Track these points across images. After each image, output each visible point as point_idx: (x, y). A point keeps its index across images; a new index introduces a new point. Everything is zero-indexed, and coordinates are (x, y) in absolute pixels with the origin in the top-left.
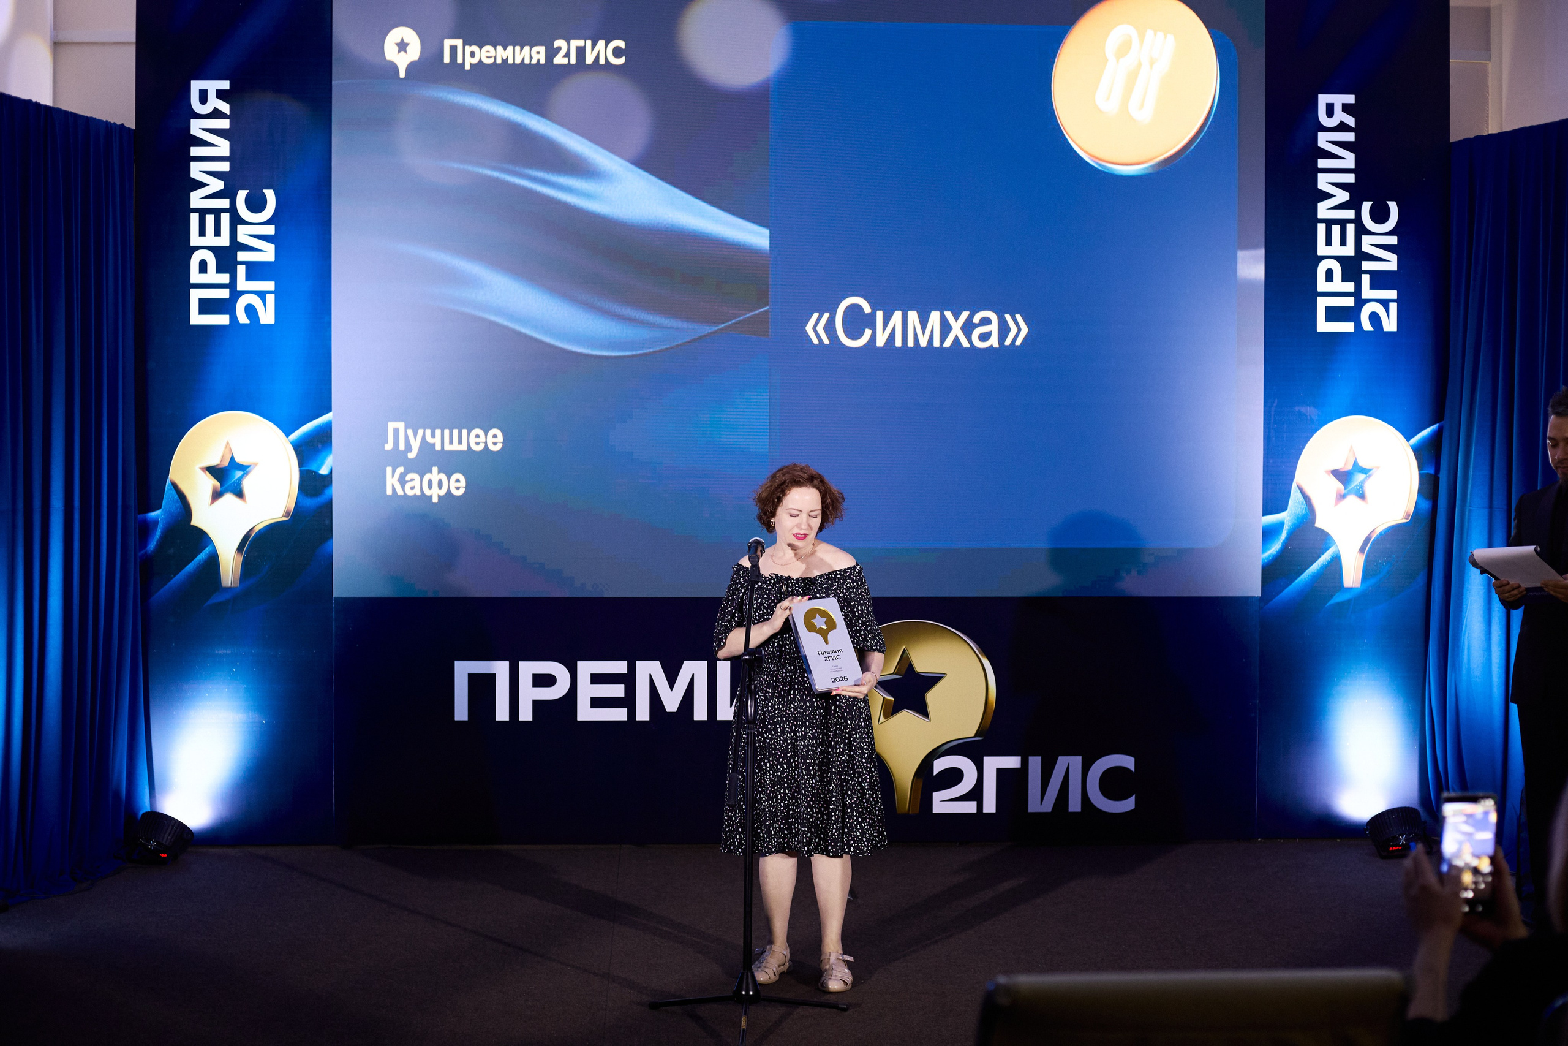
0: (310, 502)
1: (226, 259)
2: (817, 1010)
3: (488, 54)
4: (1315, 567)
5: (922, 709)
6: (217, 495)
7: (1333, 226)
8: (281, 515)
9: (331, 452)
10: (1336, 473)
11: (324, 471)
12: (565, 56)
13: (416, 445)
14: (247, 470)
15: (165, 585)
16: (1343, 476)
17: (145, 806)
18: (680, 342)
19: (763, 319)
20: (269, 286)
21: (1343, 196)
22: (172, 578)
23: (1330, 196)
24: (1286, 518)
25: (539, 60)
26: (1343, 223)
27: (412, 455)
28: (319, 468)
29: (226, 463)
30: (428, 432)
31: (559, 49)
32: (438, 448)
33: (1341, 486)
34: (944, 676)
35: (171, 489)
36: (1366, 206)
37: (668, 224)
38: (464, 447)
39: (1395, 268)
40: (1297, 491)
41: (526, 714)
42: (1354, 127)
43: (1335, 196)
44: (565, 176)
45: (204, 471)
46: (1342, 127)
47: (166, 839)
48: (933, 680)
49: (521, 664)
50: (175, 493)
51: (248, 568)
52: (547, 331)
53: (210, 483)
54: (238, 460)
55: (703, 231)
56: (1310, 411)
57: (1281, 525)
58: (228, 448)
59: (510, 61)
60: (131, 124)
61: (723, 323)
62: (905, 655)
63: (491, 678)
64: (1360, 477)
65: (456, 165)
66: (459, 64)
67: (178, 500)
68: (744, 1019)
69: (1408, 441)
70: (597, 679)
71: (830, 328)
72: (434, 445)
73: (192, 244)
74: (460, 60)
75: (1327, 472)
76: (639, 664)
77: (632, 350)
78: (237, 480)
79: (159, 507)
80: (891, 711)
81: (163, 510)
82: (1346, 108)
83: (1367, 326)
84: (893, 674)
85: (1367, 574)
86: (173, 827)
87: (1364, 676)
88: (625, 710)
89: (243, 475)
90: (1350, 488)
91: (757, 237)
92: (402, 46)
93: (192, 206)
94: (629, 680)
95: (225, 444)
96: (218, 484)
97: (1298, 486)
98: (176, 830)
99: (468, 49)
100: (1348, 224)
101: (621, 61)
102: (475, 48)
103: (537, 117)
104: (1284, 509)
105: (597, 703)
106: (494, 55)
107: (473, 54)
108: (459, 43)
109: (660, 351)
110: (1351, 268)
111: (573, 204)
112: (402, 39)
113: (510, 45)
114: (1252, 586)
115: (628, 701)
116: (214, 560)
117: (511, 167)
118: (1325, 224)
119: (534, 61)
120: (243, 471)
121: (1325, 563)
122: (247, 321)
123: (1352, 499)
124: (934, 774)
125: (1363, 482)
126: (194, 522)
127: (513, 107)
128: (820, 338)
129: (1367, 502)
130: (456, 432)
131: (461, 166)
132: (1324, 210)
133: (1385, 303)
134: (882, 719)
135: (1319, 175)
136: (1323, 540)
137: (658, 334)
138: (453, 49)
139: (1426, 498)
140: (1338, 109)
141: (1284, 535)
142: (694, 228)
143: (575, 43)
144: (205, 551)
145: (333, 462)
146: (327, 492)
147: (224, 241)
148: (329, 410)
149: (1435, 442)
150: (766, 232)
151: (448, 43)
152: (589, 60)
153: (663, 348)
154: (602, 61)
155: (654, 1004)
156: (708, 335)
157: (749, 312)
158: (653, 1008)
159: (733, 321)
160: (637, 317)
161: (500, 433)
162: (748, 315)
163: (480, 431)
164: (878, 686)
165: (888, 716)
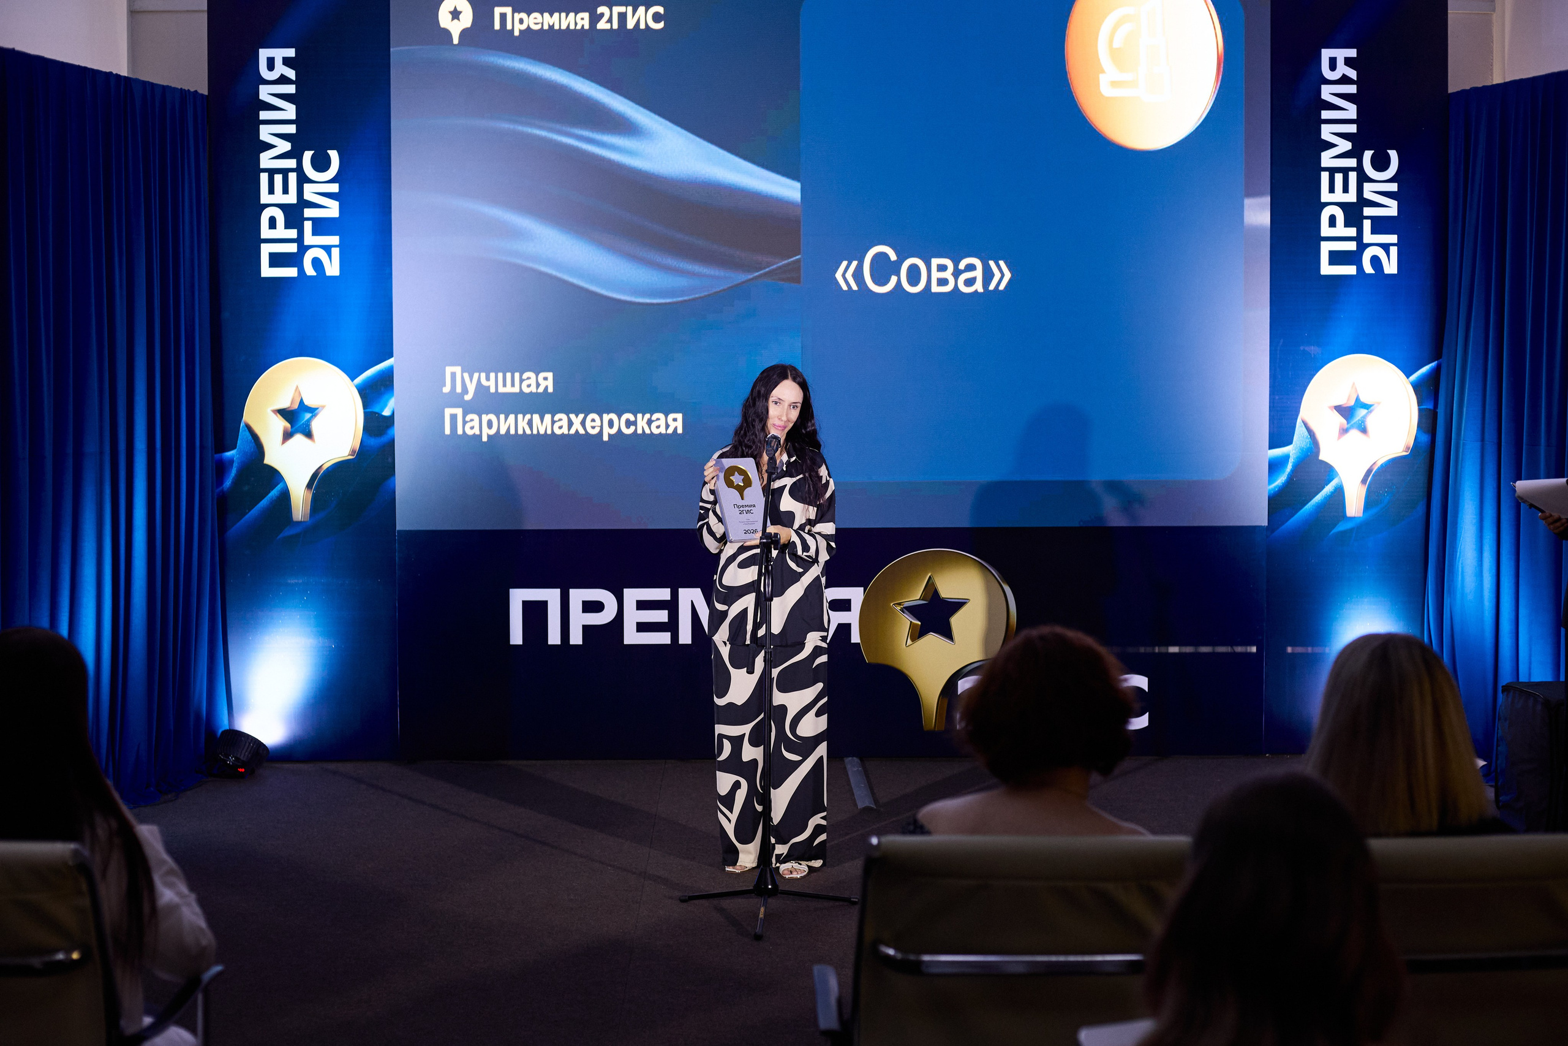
0: (373, 442)
1: (294, 215)
2: (831, 903)
3: (536, 21)
4: (1319, 498)
5: (947, 633)
6: (287, 436)
7: (1336, 174)
8: (347, 454)
9: (393, 395)
10: (1340, 409)
11: (386, 413)
12: (607, 22)
13: (471, 388)
14: (316, 412)
15: (241, 519)
16: (1345, 412)
17: (224, 724)
18: (718, 289)
19: (796, 267)
20: (334, 240)
21: (1346, 146)
22: (247, 513)
23: (1333, 146)
24: (1291, 451)
25: (583, 26)
26: (1345, 171)
27: (468, 397)
28: (383, 410)
29: (296, 406)
30: (483, 375)
31: (602, 15)
32: (493, 390)
33: (1344, 421)
34: (967, 601)
35: (245, 430)
36: (1368, 155)
37: (705, 179)
38: (516, 390)
39: (1395, 214)
40: (1302, 426)
41: (576, 638)
42: (1356, 79)
43: (1337, 146)
44: (608, 134)
45: (275, 414)
46: (1345, 80)
47: (244, 755)
48: (956, 606)
49: (571, 591)
50: (249, 434)
51: (317, 503)
52: (593, 280)
53: (281, 424)
54: (307, 402)
55: (738, 184)
56: (1313, 349)
57: (1286, 458)
58: (297, 394)
59: (557, 27)
60: (204, 91)
61: (758, 271)
62: (930, 583)
63: (544, 605)
64: (1362, 412)
65: (506, 126)
66: (509, 30)
67: (251, 441)
68: (762, 909)
69: (1408, 377)
70: (642, 605)
71: (858, 275)
72: (489, 387)
73: (262, 202)
74: (509, 27)
75: (1330, 407)
77: (673, 296)
78: (305, 422)
79: (234, 447)
80: (917, 634)
81: (237, 451)
82: (1348, 62)
83: (1368, 269)
84: (919, 599)
85: (1369, 504)
86: (250, 744)
87: (1366, 600)
88: (669, 634)
89: (312, 417)
90: (1352, 423)
91: (788, 190)
92: (455, 14)
93: (263, 166)
94: (672, 606)
95: (294, 388)
96: (288, 425)
97: (1303, 422)
98: (253, 746)
99: (517, 16)
100: (1350, 173)
101: (661, 25)
102: (523, 15)
103: (582, 79)
104: (1290, 442)
105: (642, 627)
106: (541, 21)
107: (521, 21)
108: (508, 10)
109: (701, 298)
110: (1353, 214)
111: (616, 161)
112: (455, 10)
113: (557, 12)
114: (1259, 517)
115: (672, 626)
116: (285, 495)
117: (558, 126)
118: (1328, 173)
119: (579, 27)
120: (312, 413)
121: (1329, 493)
122: (314, 274)
123: (1354, 433)
125: (1364, 417)
126: (267, 461)
127: (560, 70)
128: (850, 285)
129: (1368, 436)
130: (509, 375)
132: (1327, 159)
133: (1386, 247)
134: (910, 641)
135: (1323, 126)
136: (1328, 472)
137: (697, 282)
138: (503, 16)
139: (1425, 432)
140: (1340, 63)
141: (1289, 467)
142: (730, 181)
143: (617, 9)
144: (277, 488)
145: (396, 403)
146: (390, 432)
147: (291, 198)
148: (391, 355)
149: (1434, 378)
150: (798, 185)
151: (498, 11)
152: (630, 24)
153: (702, 295)
154: (642, 26)
155: (684, 898)
156: (743, 282)
157: (783, 260)
158: (683, 901)
159: (767, 270)
160: (677, 266)
161: (550, 375)
162: (781, 264)
163: (532, 375)
164: (904, 610)
165: (914, 639)
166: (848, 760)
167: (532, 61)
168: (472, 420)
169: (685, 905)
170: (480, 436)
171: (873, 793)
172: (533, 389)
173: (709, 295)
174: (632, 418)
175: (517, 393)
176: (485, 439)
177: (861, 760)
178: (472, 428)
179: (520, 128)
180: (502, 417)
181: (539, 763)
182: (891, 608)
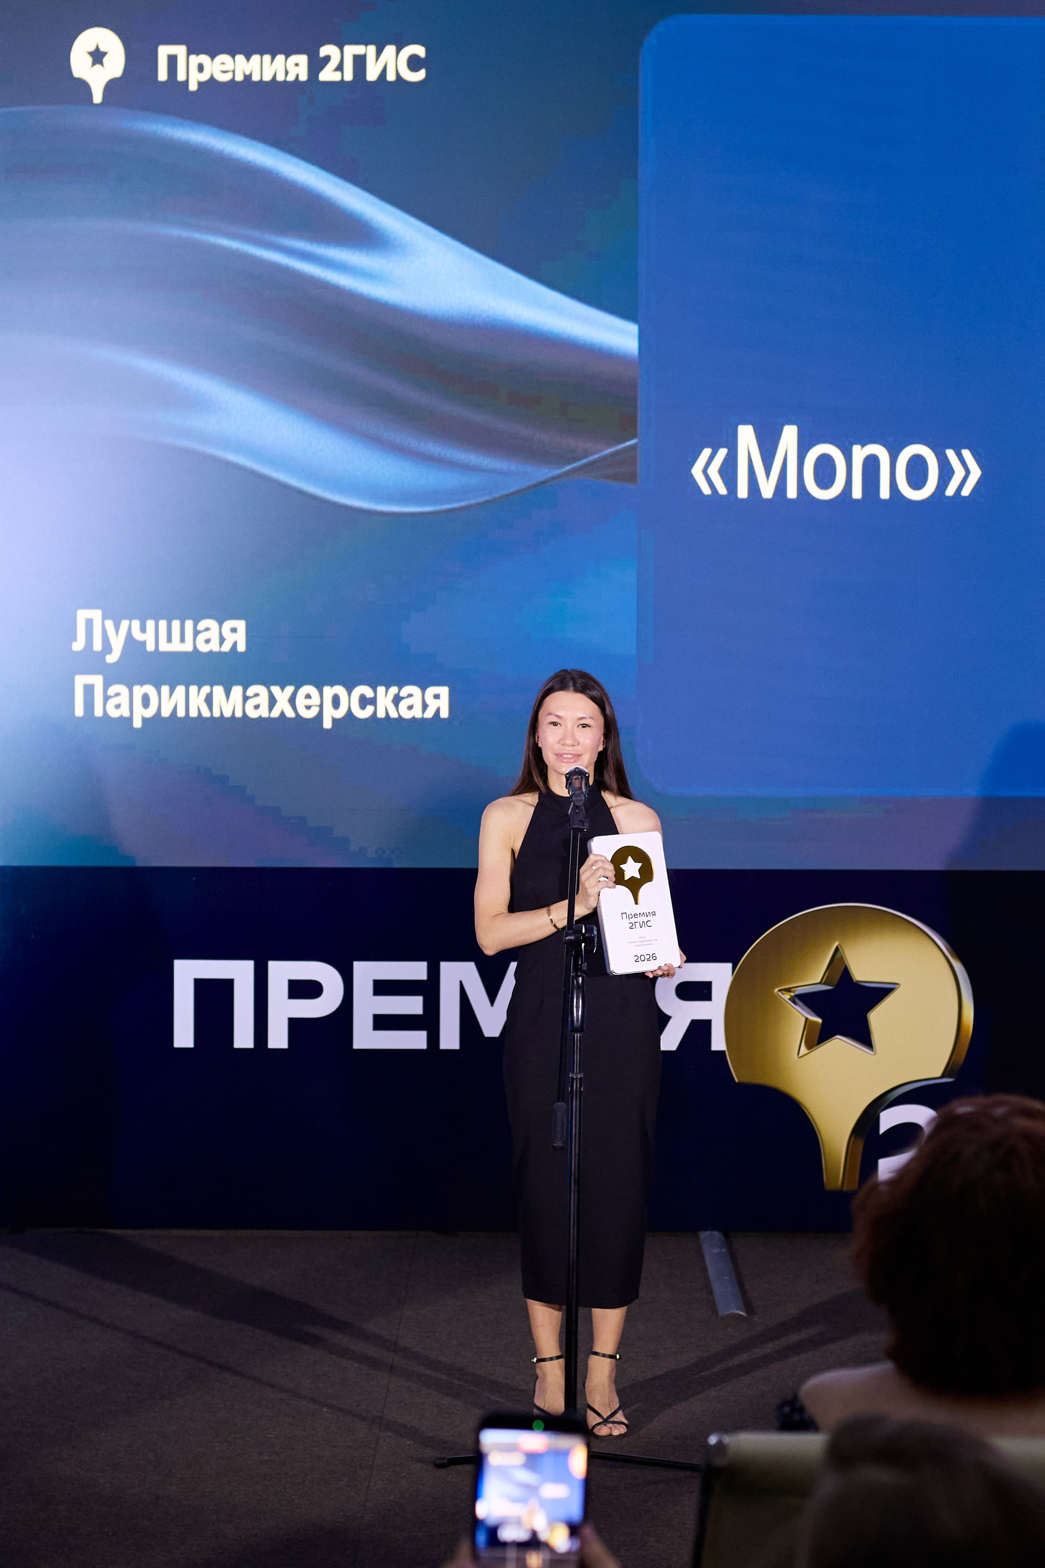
3: (223, 67)
5: (864, 1037)
12: (337, 69)
13: (118, 644)
18: (506, 492)
19: (629, 457)
25: (297, 76)
27: (111, 659)
30: (136, 624)
31: (327, 59)
32: (150, 647)
34: (898, 986)
37: (488, 317)
38: (188, 647)
41: (278, 1038)
44: (335, 246)
48: (878, 993)
49: (271, 964)
52: (310, 475)
59: (256, 78)
61: (570, 464)
62: (838, 956)
63: (226, 987)
65: (176, 232)
66: (182, 82)
70: (382, 988)
71: (727, 469)
72: (144, 643)
74: (181, 77)
76: (444, 966)
77: (434, 504)
80: (816, 1037)
84: (820, 983)
88: (423, 1035)
91: (619, 336)
92: (98, 56)
94: (429, 990)
99: (195, 60)
101: (420, 75)
102: (204, 59)
103: (295, 160)
105: (382, 1022)
106: (232, 68)
107: (201, 68)
108: (180, 50)
109: (478, 504)
111: (347, 288)
112: (97, 48)
113: (256, 53)
115: (429, 1021)
117: (257, 234)
119: (291, 78)
124: (881, 1132)
127: (261, 146)
130: (176, 624)
131: (184, 233)
134: (804, 1050)
137: (473, 480)
138: (172, 60)
143: (352, 50)
150: (634, 328)
151: (164, 52)
152: (372, 74)
153: (481, 500)
154: (391, 77)
155: (441, 1461)
156: (544, 482)
157: (609, 448)
158: (439, 1466)
159: (584, 461)
160: (443, 454)
161: (241, 625)
162: (607, 452)
163: (212, 623)
164: (797, 1000)
165: (810, 1046)
166: (704, 1235)
167: (215, 129)
168: (118, 694)
169: (442, 1472)
170: (130, 719)
171: (743, 1293)
172: (214, 646)
173: (493, 501)
174: (368, 692)
175: (189, 653)
176: (137, 724)
177: (726, 1236)
178: (118, 706)
179: (197, 236)
180: (165, 689)
181: (216, 1233)
182: (776, 998)
